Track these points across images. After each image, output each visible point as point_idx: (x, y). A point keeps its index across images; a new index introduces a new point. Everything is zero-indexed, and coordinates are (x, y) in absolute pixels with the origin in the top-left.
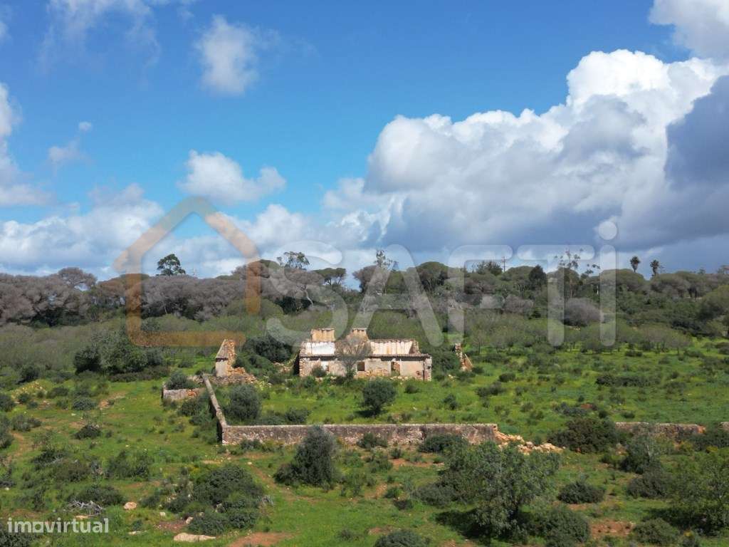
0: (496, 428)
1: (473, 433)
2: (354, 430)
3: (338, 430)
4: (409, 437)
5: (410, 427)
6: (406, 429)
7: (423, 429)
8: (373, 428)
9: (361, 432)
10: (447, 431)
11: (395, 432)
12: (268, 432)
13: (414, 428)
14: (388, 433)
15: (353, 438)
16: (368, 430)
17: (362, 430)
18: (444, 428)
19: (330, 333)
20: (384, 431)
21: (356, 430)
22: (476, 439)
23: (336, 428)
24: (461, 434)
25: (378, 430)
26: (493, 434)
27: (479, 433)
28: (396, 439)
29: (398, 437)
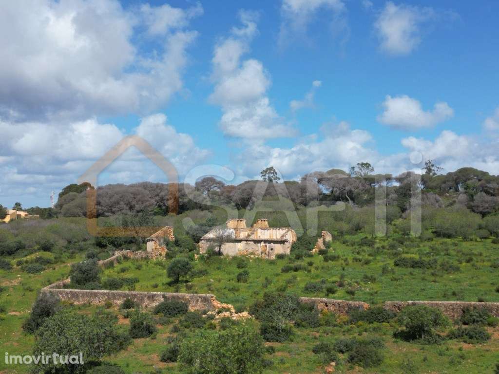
0: (213, 298)
1: (198, 300)
2: (120, 295)
3: (110, 295)
4: (155, 302)
5: (156, 295)
6: (153, 296)
7: (164, 296)
8: (132, 294)
9: (124, 297)
10: (180, 298)
11: (146, 298)
12: (67, 294)
13: (158, 296)
14: (142, 299)
15: (120, 301)
16: (129, 296)
17: (125, 296)
18: (178, 297)
19: (242, 222)
20: (139, 297)
21: (121, 295)
22: (199, 306)
23: (109, 293)
24: (189, 301)
25: (135, 296)
26: (211, 303)
27: (202, 301)
28: (147, 304)
29: (148, 302)
